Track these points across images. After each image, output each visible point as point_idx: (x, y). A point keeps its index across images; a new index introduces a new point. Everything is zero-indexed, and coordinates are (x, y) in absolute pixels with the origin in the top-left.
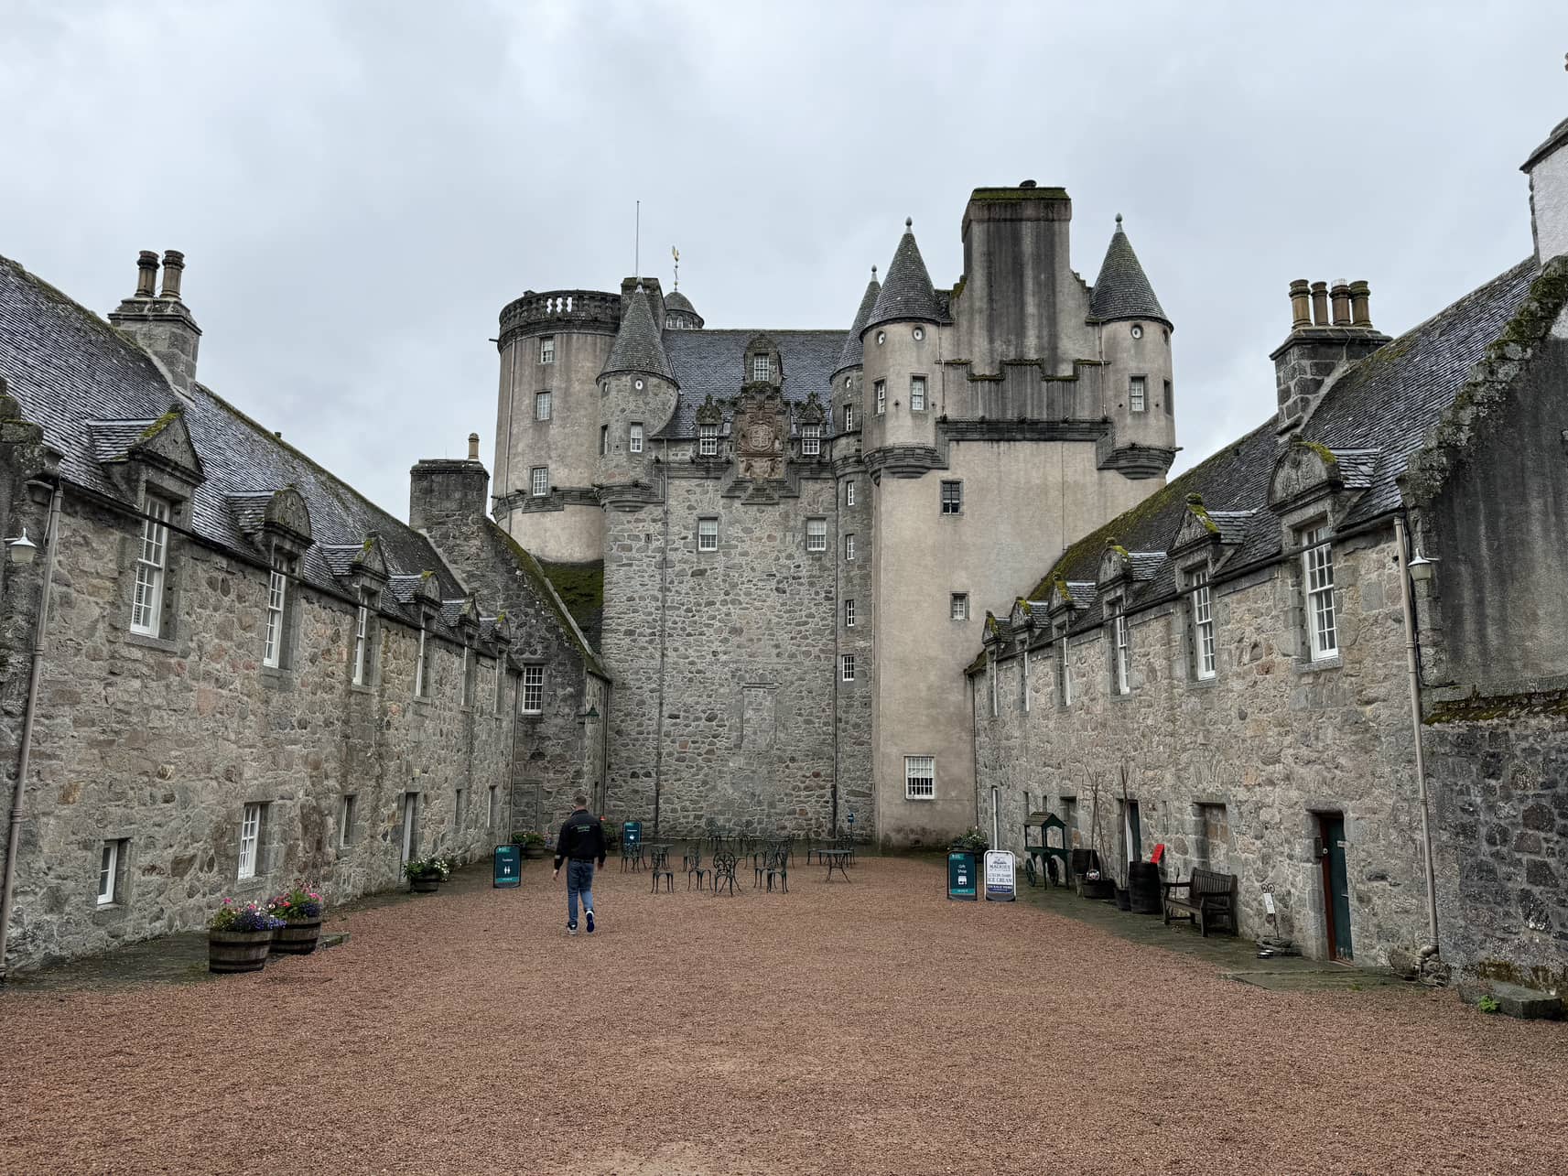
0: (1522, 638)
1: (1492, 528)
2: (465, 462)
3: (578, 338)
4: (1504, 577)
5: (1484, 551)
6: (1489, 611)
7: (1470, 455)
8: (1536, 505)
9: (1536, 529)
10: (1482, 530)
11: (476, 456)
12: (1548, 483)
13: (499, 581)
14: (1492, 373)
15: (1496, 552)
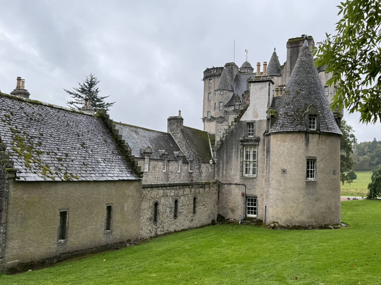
0: (229, 173)
1: (227, 155)
2: (178, 117)
3: (217, 79)
4: (227, 162)
5: (225, 158)
6: (224, 168)
7: (224, 142)
8: (234, 150)
9: (234, 154)
10: (225, 155)
11: (180, 115)
12: (236, 146)
13: (184, 143)
14: (230, 127)
15: (227, 158)
